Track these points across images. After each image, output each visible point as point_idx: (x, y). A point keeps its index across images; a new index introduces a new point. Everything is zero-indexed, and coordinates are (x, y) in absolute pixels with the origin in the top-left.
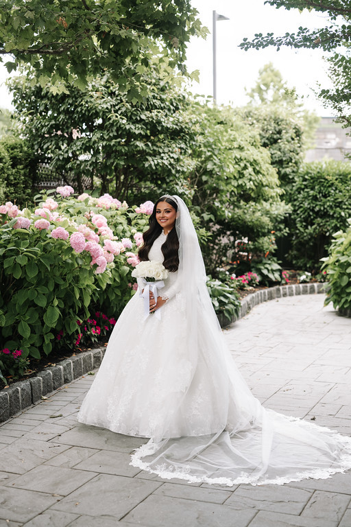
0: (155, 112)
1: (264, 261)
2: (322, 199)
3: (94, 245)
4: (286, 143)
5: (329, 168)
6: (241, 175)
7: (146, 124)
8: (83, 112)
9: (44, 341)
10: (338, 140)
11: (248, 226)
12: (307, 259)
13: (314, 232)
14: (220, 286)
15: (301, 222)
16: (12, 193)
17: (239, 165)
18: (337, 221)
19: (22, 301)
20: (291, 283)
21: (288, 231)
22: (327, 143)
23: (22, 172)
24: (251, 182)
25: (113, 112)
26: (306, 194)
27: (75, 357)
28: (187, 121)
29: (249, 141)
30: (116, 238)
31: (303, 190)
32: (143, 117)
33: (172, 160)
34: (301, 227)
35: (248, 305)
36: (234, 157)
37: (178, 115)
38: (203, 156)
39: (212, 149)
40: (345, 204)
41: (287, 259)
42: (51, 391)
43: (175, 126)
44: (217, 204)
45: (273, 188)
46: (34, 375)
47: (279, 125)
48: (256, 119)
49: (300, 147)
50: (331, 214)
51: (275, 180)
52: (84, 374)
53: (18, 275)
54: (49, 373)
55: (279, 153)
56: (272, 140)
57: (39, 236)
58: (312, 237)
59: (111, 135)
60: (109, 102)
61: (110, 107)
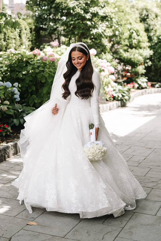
0: (96, 8)
1: (139, 78)
4: (151, 21)
7: (92, 14)
11: (132, 61)
12: (159, 77)
20: (152, 88)
21: (151, 64)
24: (135, 40)
28: (109, 12)
29: (134, 20)
32: (90, 10)
34: (157, 61)
35: (133, 97)
36: (128, 28)
41: (150, 77)
45: (144, 43)
49: (157, 23)
51: (146, 39)
59: (76, 19)
60: (75, 3)
61: (75, 6)
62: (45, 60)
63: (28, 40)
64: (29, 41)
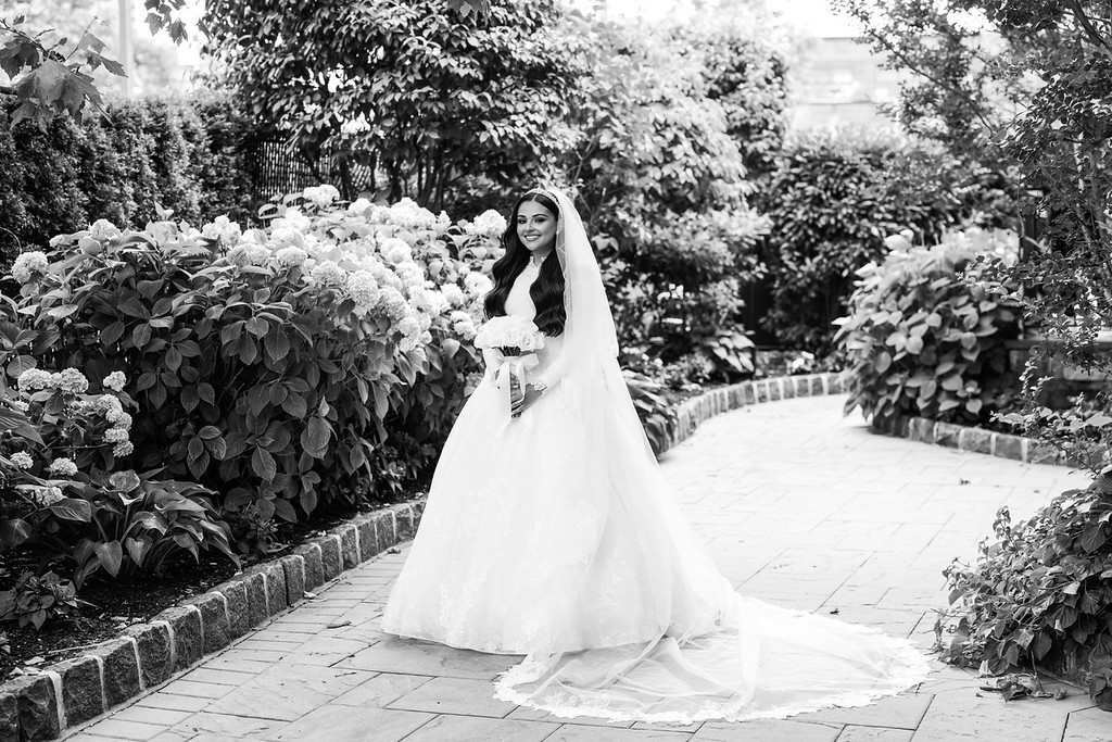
0: (496, 31)
1: (719, 332)
2: (832, 201)
3: (393, 296)
4: (756, 89)
5: (844, 137)
6: (669, 157)
7: (479, 56)
8: (353, 35)
9: (300, 487)
10: (857, 85)
11: (683, 262)
12: (804, 326)
13: (817, 269)
14: (635, 378)
15: (790, 250)
16: (214, 203)
17: (664, 136)
18: (863, 245)
19: (258, 409)
20: (774, 376)
21: (765, 271)
22: (834, 91)
23: (233, 159)
24: (689, 171)
25: (412, 33)
26: (798, 193)
27: (361, 519)
28: (561, 48)
29: (680, 87)
30: (431, 284)
31: (793, 184)
32: (473, 42)
33: (533, 128)
34: (791, 260)
35: (692, 418)
36: (652, 120)
37: (541, 36)
38: (590, 120)
39: (609, 103)
40: (879, 212)
41: (764, 327)
42: (320, 584)
43: (536, 60)
44: (622, 215)
45: (732, 182)
46: (288, 552)
47: (739, 54)
48: (691, 43)
49: (783, 97)
50: (851, 231)
51: (736, 166)
52: (380, 551)
53: (250, 357)
54: (316, 548)
55: (742, 110)
56: (726, 85)
57: (287, 280)
58: (814, 280)
60: (403, 12)
61: (404, 24)
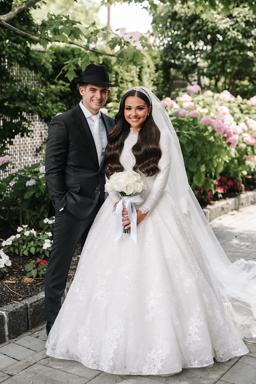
7: (255, 39)
23: (162, 75)
25: (231, 30)
32: (253, 33)
59: (229, 47)
60: (228, 22)
61: (228, 27)
62: (182, 115)
63: (152, 83)
64: (154, 85)
